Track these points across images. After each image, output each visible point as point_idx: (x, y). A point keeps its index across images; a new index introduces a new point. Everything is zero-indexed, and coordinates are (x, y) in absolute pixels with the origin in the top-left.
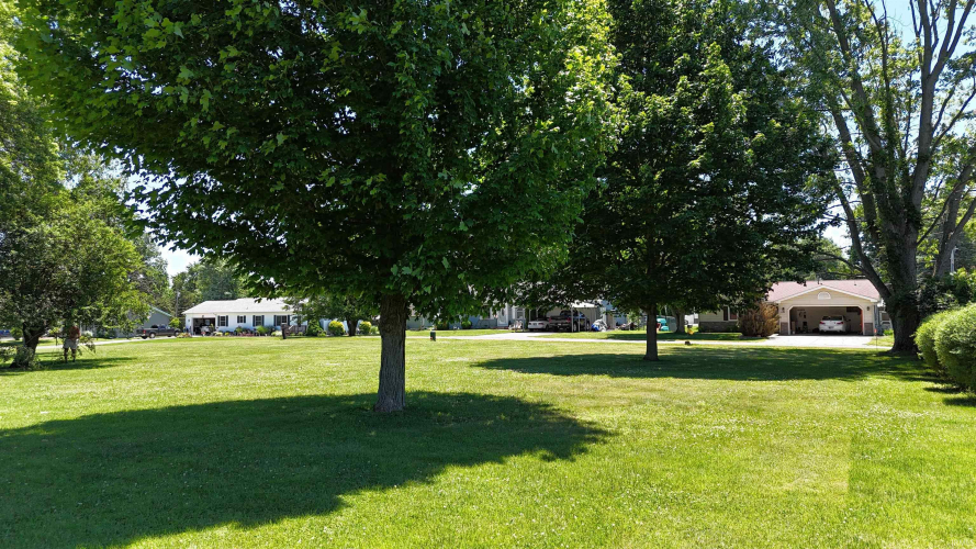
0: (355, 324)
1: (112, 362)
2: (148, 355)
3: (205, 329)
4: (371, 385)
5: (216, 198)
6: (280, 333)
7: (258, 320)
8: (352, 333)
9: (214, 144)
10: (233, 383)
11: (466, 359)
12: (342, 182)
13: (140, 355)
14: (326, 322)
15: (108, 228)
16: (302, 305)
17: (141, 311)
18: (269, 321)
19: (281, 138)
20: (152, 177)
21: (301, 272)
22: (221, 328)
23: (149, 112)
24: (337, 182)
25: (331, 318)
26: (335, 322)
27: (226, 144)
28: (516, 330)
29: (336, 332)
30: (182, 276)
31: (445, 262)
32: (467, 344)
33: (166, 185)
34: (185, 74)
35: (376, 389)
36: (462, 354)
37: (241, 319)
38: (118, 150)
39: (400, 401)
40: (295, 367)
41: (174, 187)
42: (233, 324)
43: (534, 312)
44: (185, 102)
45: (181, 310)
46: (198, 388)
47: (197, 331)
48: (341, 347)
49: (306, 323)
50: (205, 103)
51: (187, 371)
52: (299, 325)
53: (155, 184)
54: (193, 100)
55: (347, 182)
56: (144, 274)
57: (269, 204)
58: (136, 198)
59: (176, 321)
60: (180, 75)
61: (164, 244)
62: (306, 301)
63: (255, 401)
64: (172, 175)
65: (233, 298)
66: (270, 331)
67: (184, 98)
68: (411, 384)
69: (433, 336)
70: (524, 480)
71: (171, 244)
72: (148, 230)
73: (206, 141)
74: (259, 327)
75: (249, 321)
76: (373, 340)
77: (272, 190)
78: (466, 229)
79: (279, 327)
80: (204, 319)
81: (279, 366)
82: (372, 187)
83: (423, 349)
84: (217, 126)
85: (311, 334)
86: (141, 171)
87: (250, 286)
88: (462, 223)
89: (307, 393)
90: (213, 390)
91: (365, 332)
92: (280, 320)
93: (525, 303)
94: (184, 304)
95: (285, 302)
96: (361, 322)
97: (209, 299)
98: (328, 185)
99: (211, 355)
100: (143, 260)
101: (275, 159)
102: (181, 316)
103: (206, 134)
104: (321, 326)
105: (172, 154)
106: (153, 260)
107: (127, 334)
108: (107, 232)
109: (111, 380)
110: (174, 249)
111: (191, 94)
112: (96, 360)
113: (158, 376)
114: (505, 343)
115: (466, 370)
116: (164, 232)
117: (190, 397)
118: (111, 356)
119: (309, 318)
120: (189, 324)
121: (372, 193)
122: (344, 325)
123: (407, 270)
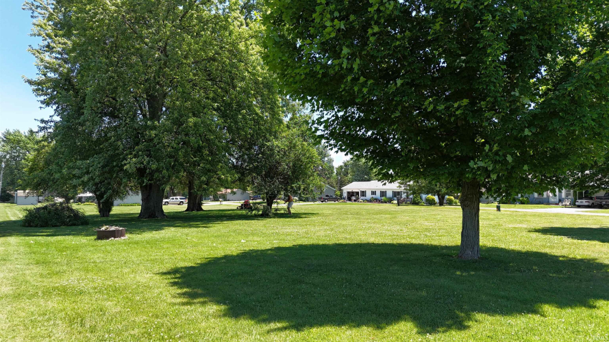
0: (443, 198)
1: (307, 214)
2: (324, 211)
3: (354, 198)
4: (455, 239)
5: (360, 122)
6: (396, 202)
7: (383, 193)
8: (441, 204)
9: (360, 91)
10: (369, 232)
11: (525, 226)
12: (438, 108)
13: (320, 212)
14: (424, 196)
15: (304, 143)
16: (409, 185)
17: (320, 187)
18: (389, 194)
19: (399, 82)
20: (325, 112)
21: (409, 166)
22: (362, 198)
23: (324, 75)
24: (435, 107)
25: (428, 194)
26: (430, 196)
27: (367, 89)
28: (566, 206)
29: (431, 203)
30: (341, 167)
31: (509, 158)
32: (525, 215)
33: (333, 116)
34: (345, 51)
35: (459, 242)
36: (521, 222)
37: (374, 193)
38: (309, 98)
39: (476, 253)
40: (406, 224)
41: (337, 117)
42: (369, 195)
43: (581, 194)
44: (345, 67)
45: (340, 187)
46: (350, 233)
47: (349, 199)
48: (434, 213)
49: (411, 196)
50: (356, 67)
51: (344, 223)
52: (408, 197)
53: (328, 115)
54: (349, 66)
55: (441, 107)
56: (322, 167)
57: (390, 125)
58: (318, 124)
59: (338, 192)
60: (343, 52)
61: (331, 149)
62: (411, 183)
63: (382, 244)
64: (336, 110)
65: (369, 180)
66: (390, 201)
67: (344, 66)
68: (484, 241)
69: (498, 208)
70: (577, 323)
71: (336, 149)
72: (323, 141)
73: (356, 89)
74: (383, 198)
75: (378, 194)
76: (456, 209)
77: (393, 116)
78: (530, 134)
79: (395, 198)
80: (353, 192)
81: (396, 223)
82: (458, 109)
83: (491, 217)
84: (362, 79)
85: (415, 203)
86: (320, 109)
87: (379, 174)
88: (526, 130)
89: (414, 241)
90: (359, 236)
91: (450, 203)
92: (396, 194)
93: (573, 187)
94: (342, 184)
95: (399, 183)
96: (447, 197)
97: (356, 180)
98: (429, 110)
99: (357, 214)
100: (321, 159)
101: (395, 96)
102: (341, 190)
103: (356, 85)
104: (421, 198)
105: (336, 98)
106: (326, 159)
107: (314, 200)
108: (304, 145)
109: (306, 225)
110: (337, 152)
111: (348, 63)
112: (300, 214)
113: (329, 225)
114: (556, 215)
115: (524, 234)
116: (332, 142)
117: (346, 238)
118: (306, 212)
119: (414, 193)
120: (345, 195)
121: (457, 113)
122: (436, 198)
123: (481, 164)
